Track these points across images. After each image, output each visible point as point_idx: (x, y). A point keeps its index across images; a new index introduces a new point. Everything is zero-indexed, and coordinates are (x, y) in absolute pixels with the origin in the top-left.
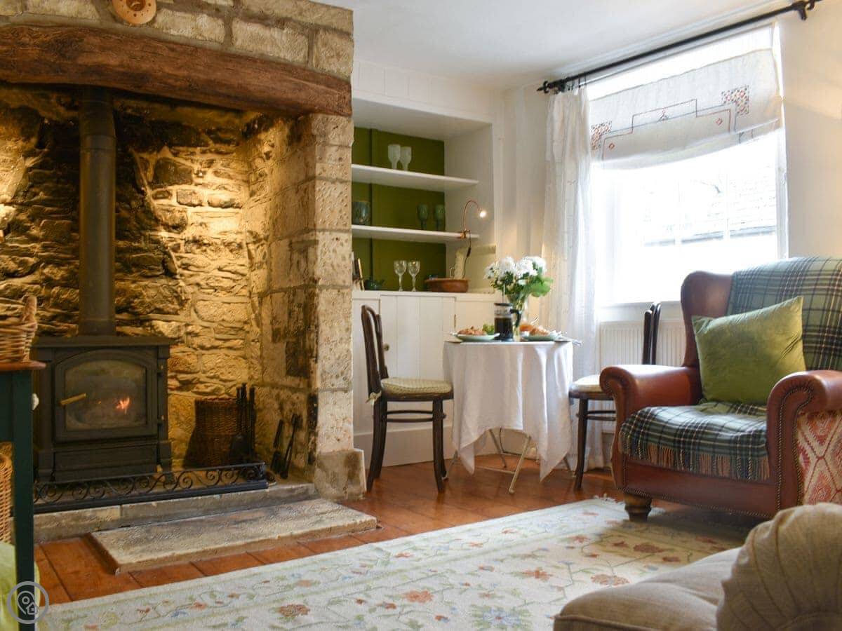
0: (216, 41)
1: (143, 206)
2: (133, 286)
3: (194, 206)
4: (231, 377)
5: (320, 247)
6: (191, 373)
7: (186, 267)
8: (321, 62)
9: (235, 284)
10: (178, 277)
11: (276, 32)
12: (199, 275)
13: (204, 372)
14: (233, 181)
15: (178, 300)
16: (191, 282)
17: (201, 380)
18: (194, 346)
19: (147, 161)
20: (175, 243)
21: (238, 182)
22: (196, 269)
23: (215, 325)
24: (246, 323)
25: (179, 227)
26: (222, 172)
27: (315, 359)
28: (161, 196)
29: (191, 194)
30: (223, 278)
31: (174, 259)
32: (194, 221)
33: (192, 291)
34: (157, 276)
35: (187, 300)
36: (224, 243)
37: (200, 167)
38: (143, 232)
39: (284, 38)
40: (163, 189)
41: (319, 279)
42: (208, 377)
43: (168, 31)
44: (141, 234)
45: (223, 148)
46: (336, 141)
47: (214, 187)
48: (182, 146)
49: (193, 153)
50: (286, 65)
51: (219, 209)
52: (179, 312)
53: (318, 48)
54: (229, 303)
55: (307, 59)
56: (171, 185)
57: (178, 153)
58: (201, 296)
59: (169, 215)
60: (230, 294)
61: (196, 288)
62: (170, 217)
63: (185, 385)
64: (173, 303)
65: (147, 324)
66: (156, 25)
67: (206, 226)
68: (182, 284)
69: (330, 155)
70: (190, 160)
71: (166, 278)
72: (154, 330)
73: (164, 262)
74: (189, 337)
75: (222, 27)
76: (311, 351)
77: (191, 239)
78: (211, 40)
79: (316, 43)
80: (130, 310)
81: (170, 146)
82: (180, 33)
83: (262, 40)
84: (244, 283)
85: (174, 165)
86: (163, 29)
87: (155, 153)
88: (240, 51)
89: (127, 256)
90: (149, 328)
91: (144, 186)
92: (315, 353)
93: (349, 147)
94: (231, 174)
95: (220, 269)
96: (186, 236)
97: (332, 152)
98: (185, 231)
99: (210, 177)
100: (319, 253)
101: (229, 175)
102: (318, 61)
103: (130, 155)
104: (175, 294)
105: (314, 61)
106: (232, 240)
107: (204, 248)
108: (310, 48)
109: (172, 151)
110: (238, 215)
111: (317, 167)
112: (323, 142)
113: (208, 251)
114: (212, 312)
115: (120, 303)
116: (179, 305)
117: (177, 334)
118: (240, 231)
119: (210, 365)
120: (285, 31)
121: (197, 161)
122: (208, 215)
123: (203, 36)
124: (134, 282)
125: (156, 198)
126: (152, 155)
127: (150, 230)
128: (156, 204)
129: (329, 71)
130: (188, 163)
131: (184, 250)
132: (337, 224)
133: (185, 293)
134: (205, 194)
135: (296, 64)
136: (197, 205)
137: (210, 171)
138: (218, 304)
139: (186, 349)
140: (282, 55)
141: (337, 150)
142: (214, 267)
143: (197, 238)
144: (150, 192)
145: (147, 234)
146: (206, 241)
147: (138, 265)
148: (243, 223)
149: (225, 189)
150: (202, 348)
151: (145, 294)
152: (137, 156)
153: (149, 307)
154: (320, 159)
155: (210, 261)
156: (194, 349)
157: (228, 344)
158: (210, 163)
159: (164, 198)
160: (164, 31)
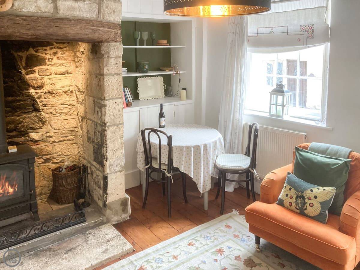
0: (48, 12)
1: (20, 79)
2: (18, 118)
3: (48, 76)
4: (69, 153)
5: (107, 108)
6: (49, 155)
7: (45, 105)
8: (105, 16)
9: (70, 110)
10: (41, 111)
11: (81, 4)
12: (52, 108)
13: (56, 153)
14: (67, 61)
15: (41, 122)
16: (48, 112)
17: (54, 157)
18: (50, 142)
19: (22, 57)
20: (38, 95)
21: (69, 61)
22: (50, 106)
23: (60, 131)
24: (75, 127)
25: (40, 87)
26: (62, 57)
27: (106, 160)
28: (30, 73)
29: (46, 70)
30: (63, 108)
31: (39, 103)
32: (48, 82)
33: (49, 116)
34: (31, 112)
35: (46, 121)
36: (64, 91)
37: (50, 56)
38: (21, 91)
39: (86, 6)
40: (31, 69)
41: (107, 123)
42: (57, 155)
43: (21, 10)
44: (21, 93)
45: (61, 46)
46: (114, 55)
47: (57, 65)
48: (40, 47)
49: (46, 50)
50: (87, 20)
51: (61, 76)
52: (42, 127)
53: (103, 9)
54: (67, 120)
55: (98, 16)
56: (35, 67)
57: (38, 51)
58: (53, 119)
59: (34, 82)
60: (68, 115)
61: (50, 115)
62: (36, 83)
63: (47, 161)
64: (39, 124)
65: (26, 135)
66: (14, 8)
67: (54, 85)
68: (43, 114)
69: (111, 63)
70: (44, 54)
71: (35, 112)
72: (30, 138)
73: (33, 105)
74: (48, 138)
75: (52, 4)
76: (104, 156)
77: (47, 91)
78: (46, 12)
79: (103, 7)
80: (17, 130)
81: (33, 48)
82: (28, 10)
83: (74, 9)
84: (74, 109)
85: (36, 57)
86: (18, 9)
87: (26, 52)
88: (62, 16)
89: (14, 104)
90: (27, 137)
91: (21, 69)
92: (106, 157)
93: (121, 57)
94: (66, 58)
95: (62, 104)
96: (44, 91)
97: (112, 61)
98: (44, 88)
99: (55, 60)
100: (107, 111)
101: (65, 59)
102: (103, 16)
103: (12, 54)
104: (40, 119)
105: (101, 16)
106: (68, 90)
107: (54, 95)
108: (99, 10)
109: (34, 50)
110: (71, 77)
111: (105, 69)
112: (108, 56)
113: (56, 96)
114: (59, 125)
115: (11, 128)
116: (42, 124)
117: (42, 138)
118: (71, 85)
119: (59, 150)
120: (86, 2)
121: (48, 53)
122: (55, 78)
123: (41, 11)
124: (18, 116)
125: (27, 74)
126: (23, 53)
127: (25, 90)
128: (28, 77)
129: (109, 21)
130: (44, 55)
131: (43, 98)
132: (116, 96)
133: (45, 118)
134: (53, 69)
135: (92, 19)
136: (49, 75)
137: (55, 58)
138: (61, 121)
139: (47, 144)
140: (85, 15)
141: (115, 60)
142: (59, 103)
143: (50, 91)
144: (24, 72)
145: (24, 92)
146: (54, 92)
147: (20, 108)
148: (73, 80)
149: (63, 65)
150: (55, 142)
151: (24, 121)
152: (16, 54)
153: (27, 127)
154: (106, 65)
155: (57, 101)
156: (50, 143)
157: (67, 138)
158: (55, 54)
159: (32, 73)
160: (19, 10)
